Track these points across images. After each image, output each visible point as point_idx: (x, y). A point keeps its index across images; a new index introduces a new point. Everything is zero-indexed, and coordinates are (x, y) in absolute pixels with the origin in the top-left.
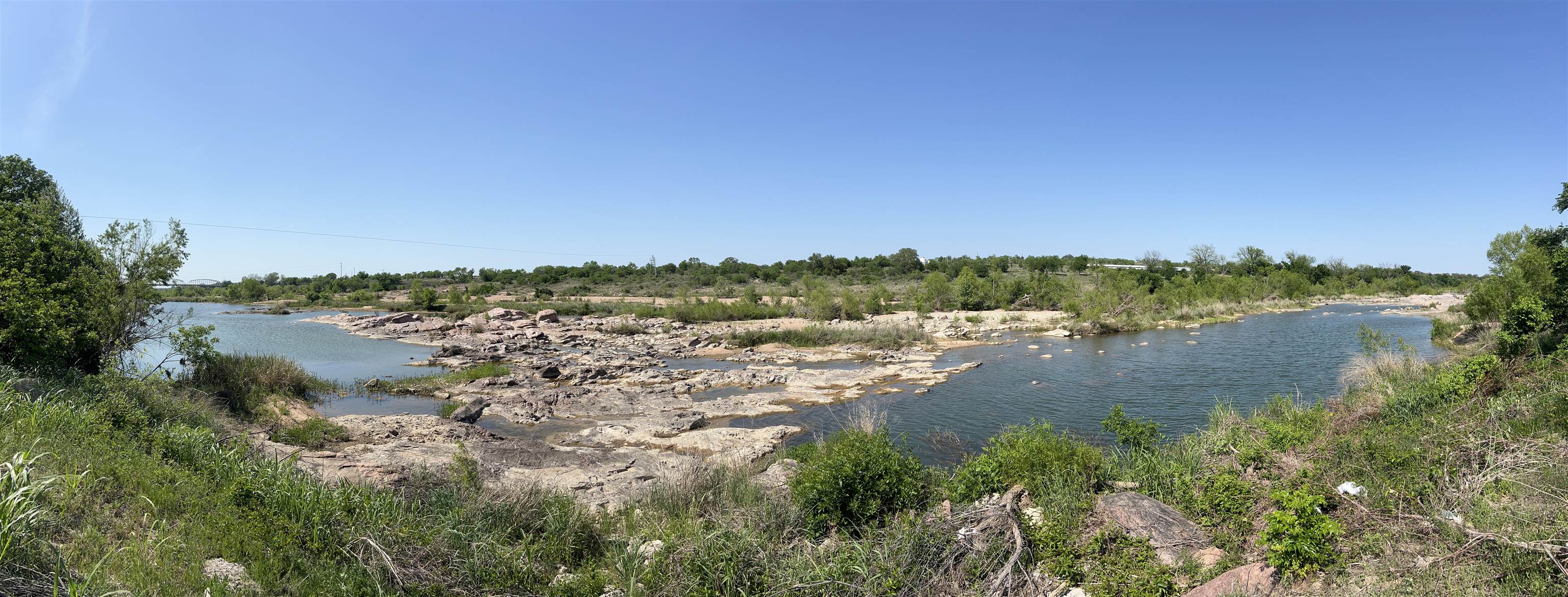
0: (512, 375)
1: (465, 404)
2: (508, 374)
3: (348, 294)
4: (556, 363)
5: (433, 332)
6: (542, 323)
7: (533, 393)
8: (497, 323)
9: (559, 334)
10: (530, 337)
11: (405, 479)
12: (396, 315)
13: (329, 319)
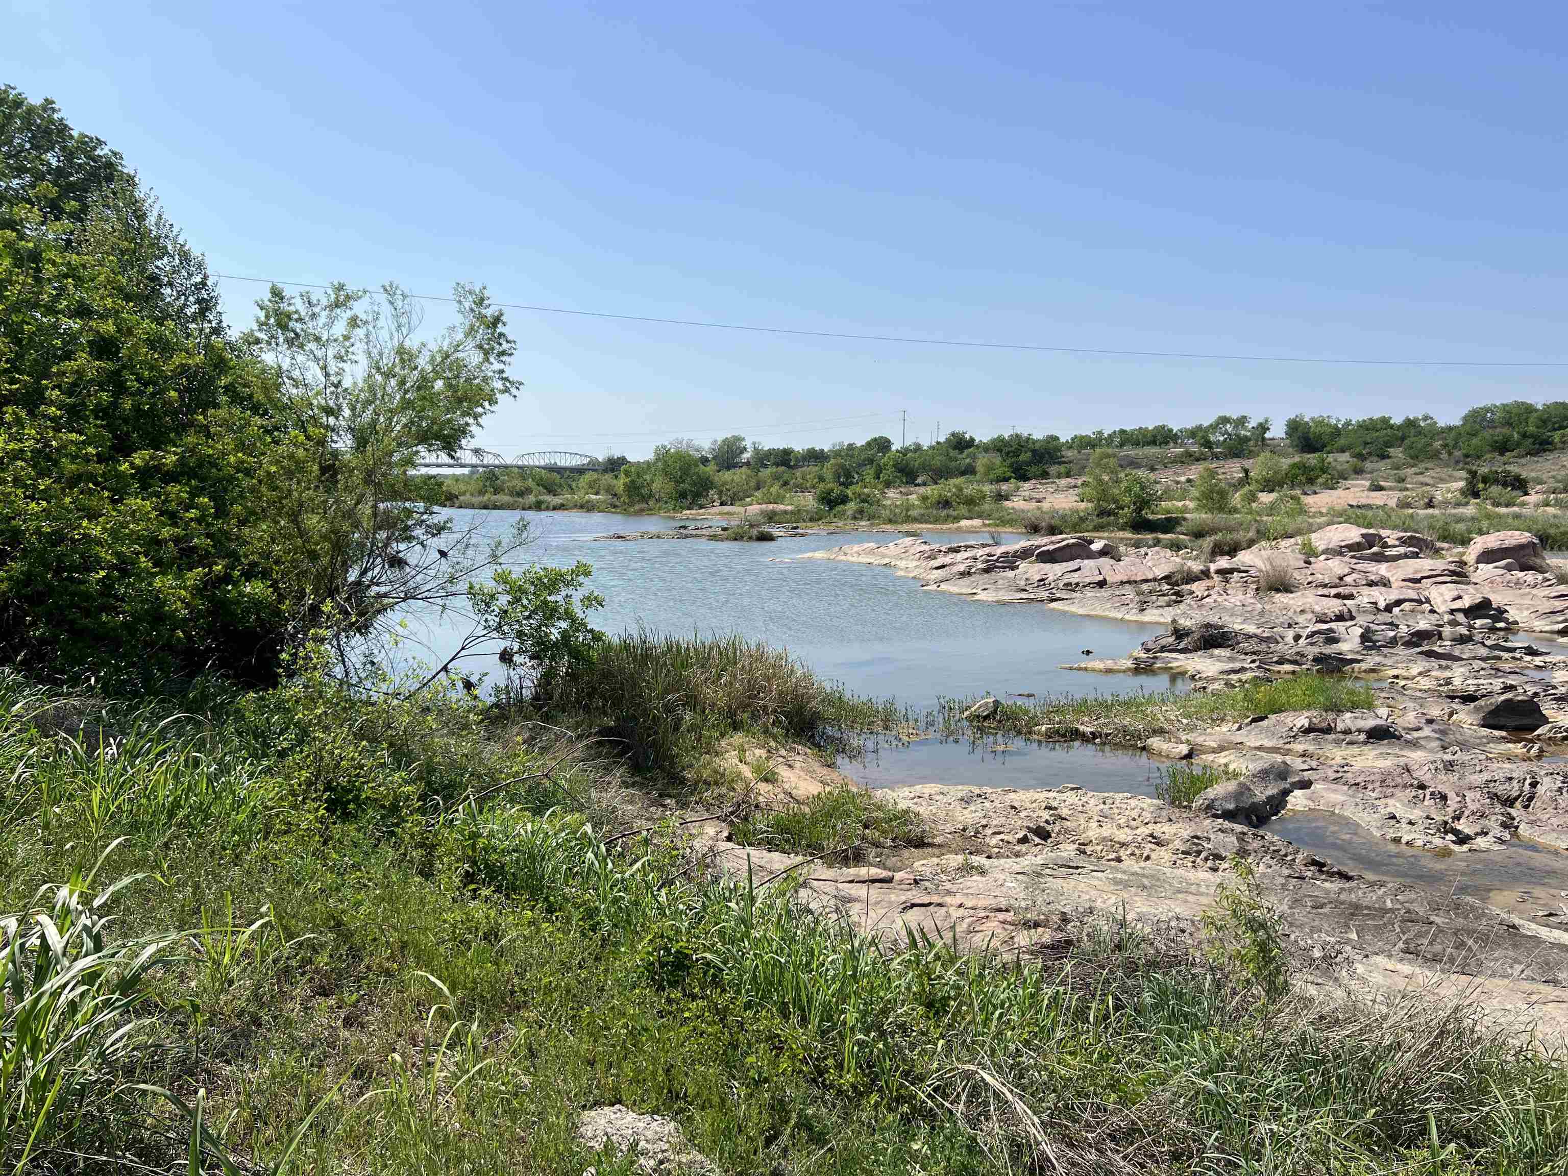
0: (1383, 712)
1: (1236, 775)
2: (1370, 706)
3: (922, 490)
4: (1531, 690)
5: (1145, 587)
6: (1486, 570)
7: (1449, 766)
8: (1337, 566)
9: (1547, 606)
10: (1441, 609)
11: (1069, 943)
12: (1045, 542)
13: (871, 552)
